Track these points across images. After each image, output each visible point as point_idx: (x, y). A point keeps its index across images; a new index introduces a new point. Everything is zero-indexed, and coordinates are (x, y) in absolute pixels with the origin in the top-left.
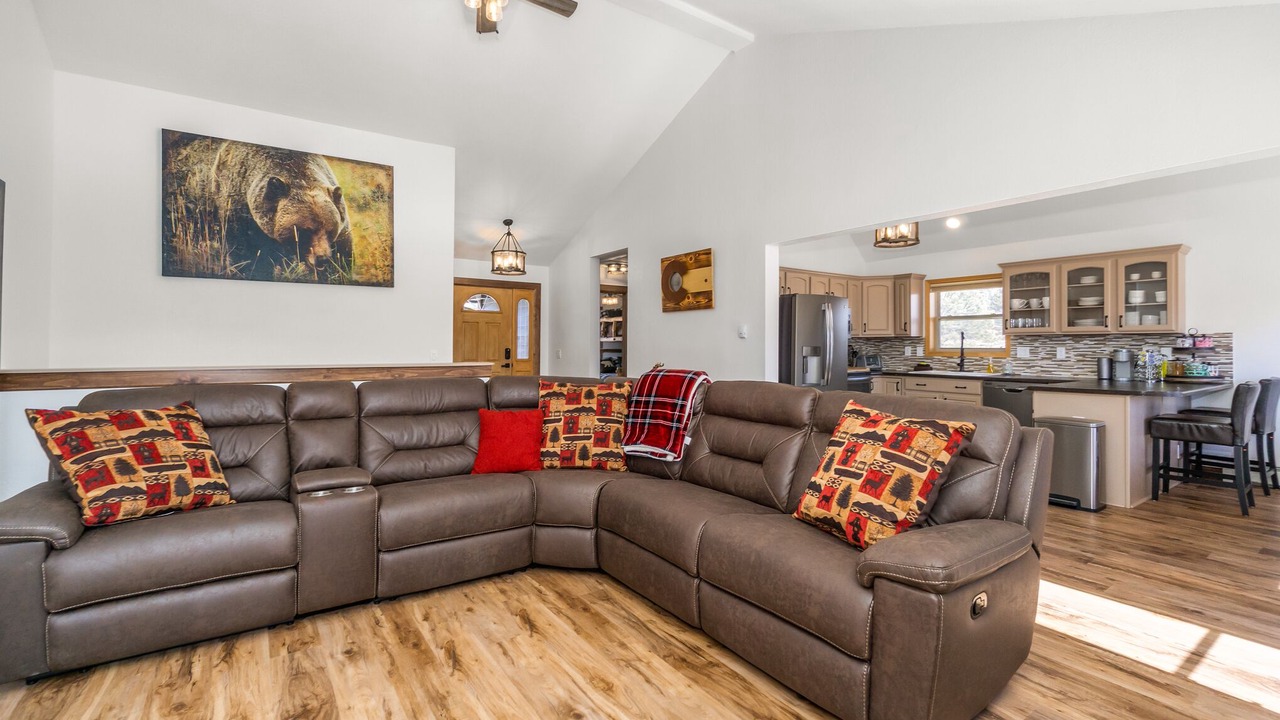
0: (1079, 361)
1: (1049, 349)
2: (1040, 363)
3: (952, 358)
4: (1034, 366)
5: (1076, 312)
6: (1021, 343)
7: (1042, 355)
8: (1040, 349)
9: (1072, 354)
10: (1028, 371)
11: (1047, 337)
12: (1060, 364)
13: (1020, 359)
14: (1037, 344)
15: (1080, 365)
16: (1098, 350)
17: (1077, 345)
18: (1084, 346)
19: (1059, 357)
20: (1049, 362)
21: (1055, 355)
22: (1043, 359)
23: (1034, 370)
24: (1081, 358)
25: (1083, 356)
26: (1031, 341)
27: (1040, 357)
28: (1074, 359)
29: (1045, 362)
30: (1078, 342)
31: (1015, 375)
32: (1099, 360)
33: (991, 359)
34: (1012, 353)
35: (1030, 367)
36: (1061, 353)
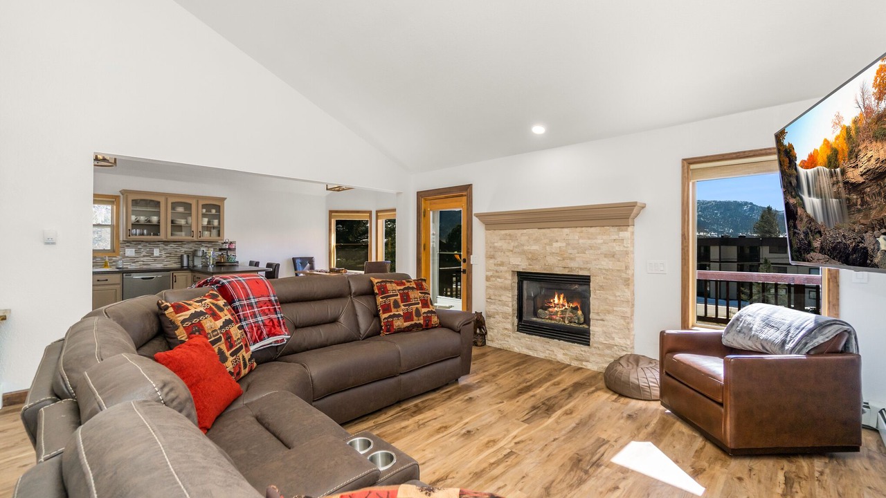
0: (167, 257)
1: (148, 250)
2: (142, 259)
4: (138, 262)
5: (176, 227)
6: (128, 246)
7: (144, 253)
8: (142, 250)
9: (163, 252)
10: (134, 265)
11: (147, 242)
12: (156, 259)
13: (128, 257)
14: (139, 247)
15: (168, 259)
16: (178, 250)
17: (166, 247)
18: (169, 248)
19: (155, 255)
20: (149, 258)
21: (153, 254)
22: (144, 256)
23: (137, 264)
24: (168, 255)
25: (170, 254)
26: (135, 244)
27: (142, 255)
28: (164, 256)
29: (145, 258)
30: (167, 245)
31: (123, 268)
32: (182, 256)
33: (107, 258)
34: (121, 253)
35: (134, 262)
36: (156, 252)
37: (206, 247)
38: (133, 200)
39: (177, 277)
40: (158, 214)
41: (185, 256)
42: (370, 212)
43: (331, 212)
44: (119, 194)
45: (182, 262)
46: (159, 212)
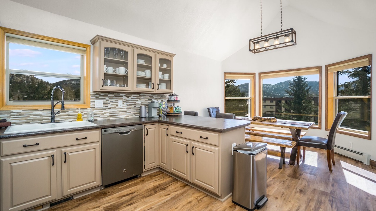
0: (128, 108)
1: (114, 101)
2: (109, 111)
3: (36, 110)
4: (105, 113)
6: (97, 98)
7: (110, 105)
8: (109, 102)
9: (126, 104)
10: (102, 117)
11: (113, 94)
12: (120, 110)
13: (97, 109)
14: (107, 98)
15: (129, 110)
16: (138, 102)
17: (128, 99)
18: (130, 99)
20: (114, 110)
21: (118, 105)
22: (111, 108)
23: (105, 116)
24: (129, 106)
25: (130, 105)
26: (104, 96)
27: (109, 106)
28: (126, 107)
29: (112, 110)
30: (128, 97)
32: (140, 107)
33: (79, 110)
34: (91, 104)
35: (103, 114)
36: (121, 103)
37: (156, 98)
38: (105, 48)
39: (149, 130)
40: (126, 65)
41: (143, 108)
42: (254, 74)
43: (226, 74)
44: (90, 43)
45: (140, 113)
46: (127, 63)
